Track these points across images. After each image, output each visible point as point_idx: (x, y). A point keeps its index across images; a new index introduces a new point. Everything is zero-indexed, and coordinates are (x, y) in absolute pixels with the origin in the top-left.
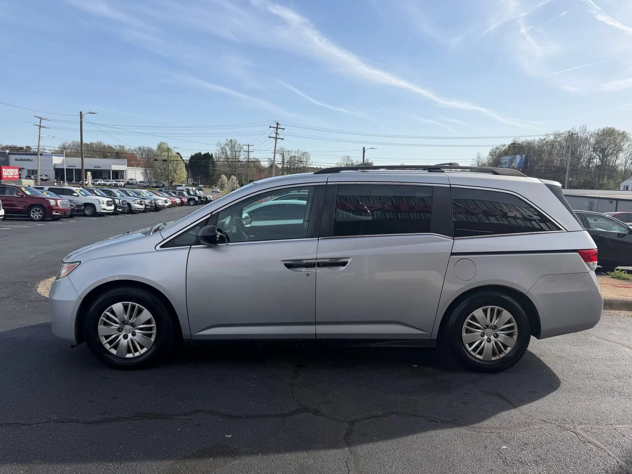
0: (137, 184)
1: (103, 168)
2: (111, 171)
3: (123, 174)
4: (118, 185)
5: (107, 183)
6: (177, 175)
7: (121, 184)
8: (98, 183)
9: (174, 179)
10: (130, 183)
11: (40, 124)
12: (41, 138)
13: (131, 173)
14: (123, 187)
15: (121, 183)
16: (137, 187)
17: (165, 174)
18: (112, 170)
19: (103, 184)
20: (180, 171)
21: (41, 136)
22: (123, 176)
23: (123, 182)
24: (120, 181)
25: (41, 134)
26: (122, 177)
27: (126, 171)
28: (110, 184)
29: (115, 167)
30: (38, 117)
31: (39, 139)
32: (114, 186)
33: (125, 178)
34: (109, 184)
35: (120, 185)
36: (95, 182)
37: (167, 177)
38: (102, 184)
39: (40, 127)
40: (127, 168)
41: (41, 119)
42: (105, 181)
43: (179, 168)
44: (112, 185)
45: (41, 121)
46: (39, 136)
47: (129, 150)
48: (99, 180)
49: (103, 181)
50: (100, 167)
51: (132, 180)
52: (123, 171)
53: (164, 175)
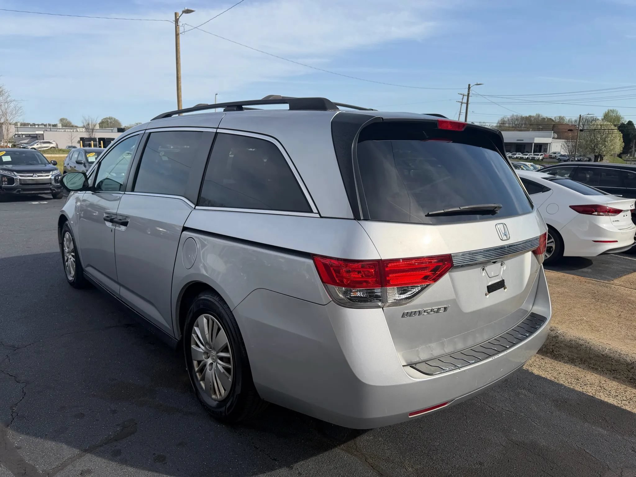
0: (557, 158)
1: (525, 141)
2: (533, 144)
3: (546, 147)
4: (536, 159)
5: (524, 156)
6: (605, 147)
7: (539, 158)
8: (515, 156)
9: (601, 152)
10: (552, 156)
11: (462, 100)
12: (461, 113)
13: (557, 146)
14: (541, 160)
15: (539, 156)
16: (557, 161)
17: (591, 146)
18: (535, 143)
19: (521, 157)
20: (610, 143)
21: (461, 112)
22: (547, 149)
23: (541, 156)
24: (538, 155)
25: (461, 110)
26: (545, 151)
27: (550, 143)
28: (528, 157)
29: (538, 140)
30: (461, 94)
31: (460, 114)
32: (531, 160)
33: (548, 151)
34: (526, 158)
35: (537, 159)
36: (513, 156)
37: (593, 150)
38: (519, 158)
39: (462, 103)
40: (552, 141)
41: (464, 95)
42: (523, 154)
43: (609, 139)
44: (529, 159)
45: (463, 97)
46: (460, 112)
47: (569, 121)
48: (518, 153)
49: (521, 154)
50: (523, 140)
51: (555, 153)
52: (547, 144)
53: (589, 148)
